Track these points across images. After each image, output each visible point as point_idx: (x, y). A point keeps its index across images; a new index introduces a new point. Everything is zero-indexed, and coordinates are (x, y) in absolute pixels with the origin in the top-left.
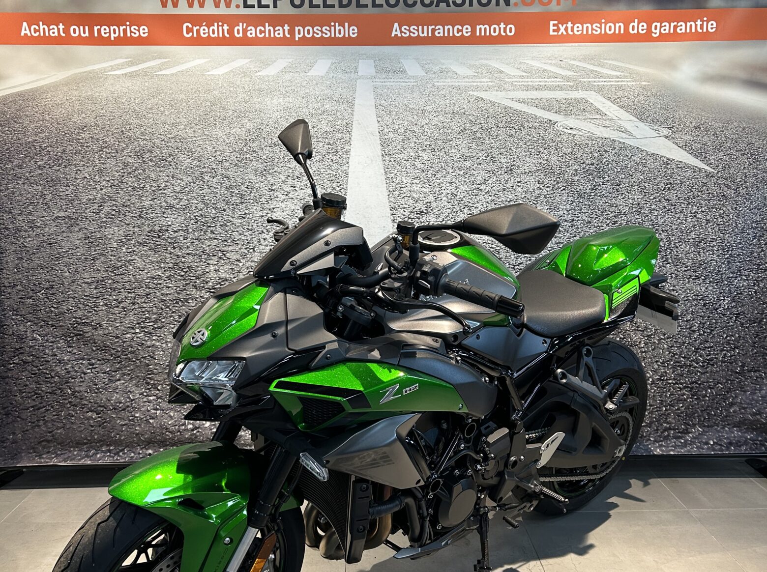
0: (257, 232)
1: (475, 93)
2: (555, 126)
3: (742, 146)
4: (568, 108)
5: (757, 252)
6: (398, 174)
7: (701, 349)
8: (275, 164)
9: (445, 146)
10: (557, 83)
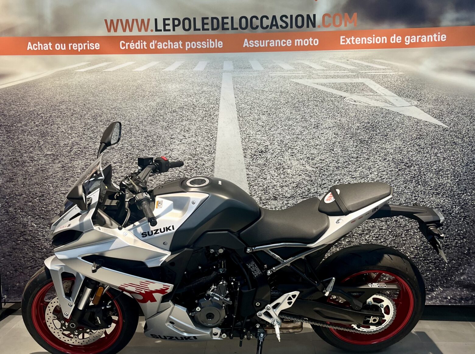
1: (294, 80)
2: (345, 100)
3: (465, 111)
4: (352, 88)
6: (248, 129)
8: (174, 123)
9: (276, 112)
10: (345, 74)
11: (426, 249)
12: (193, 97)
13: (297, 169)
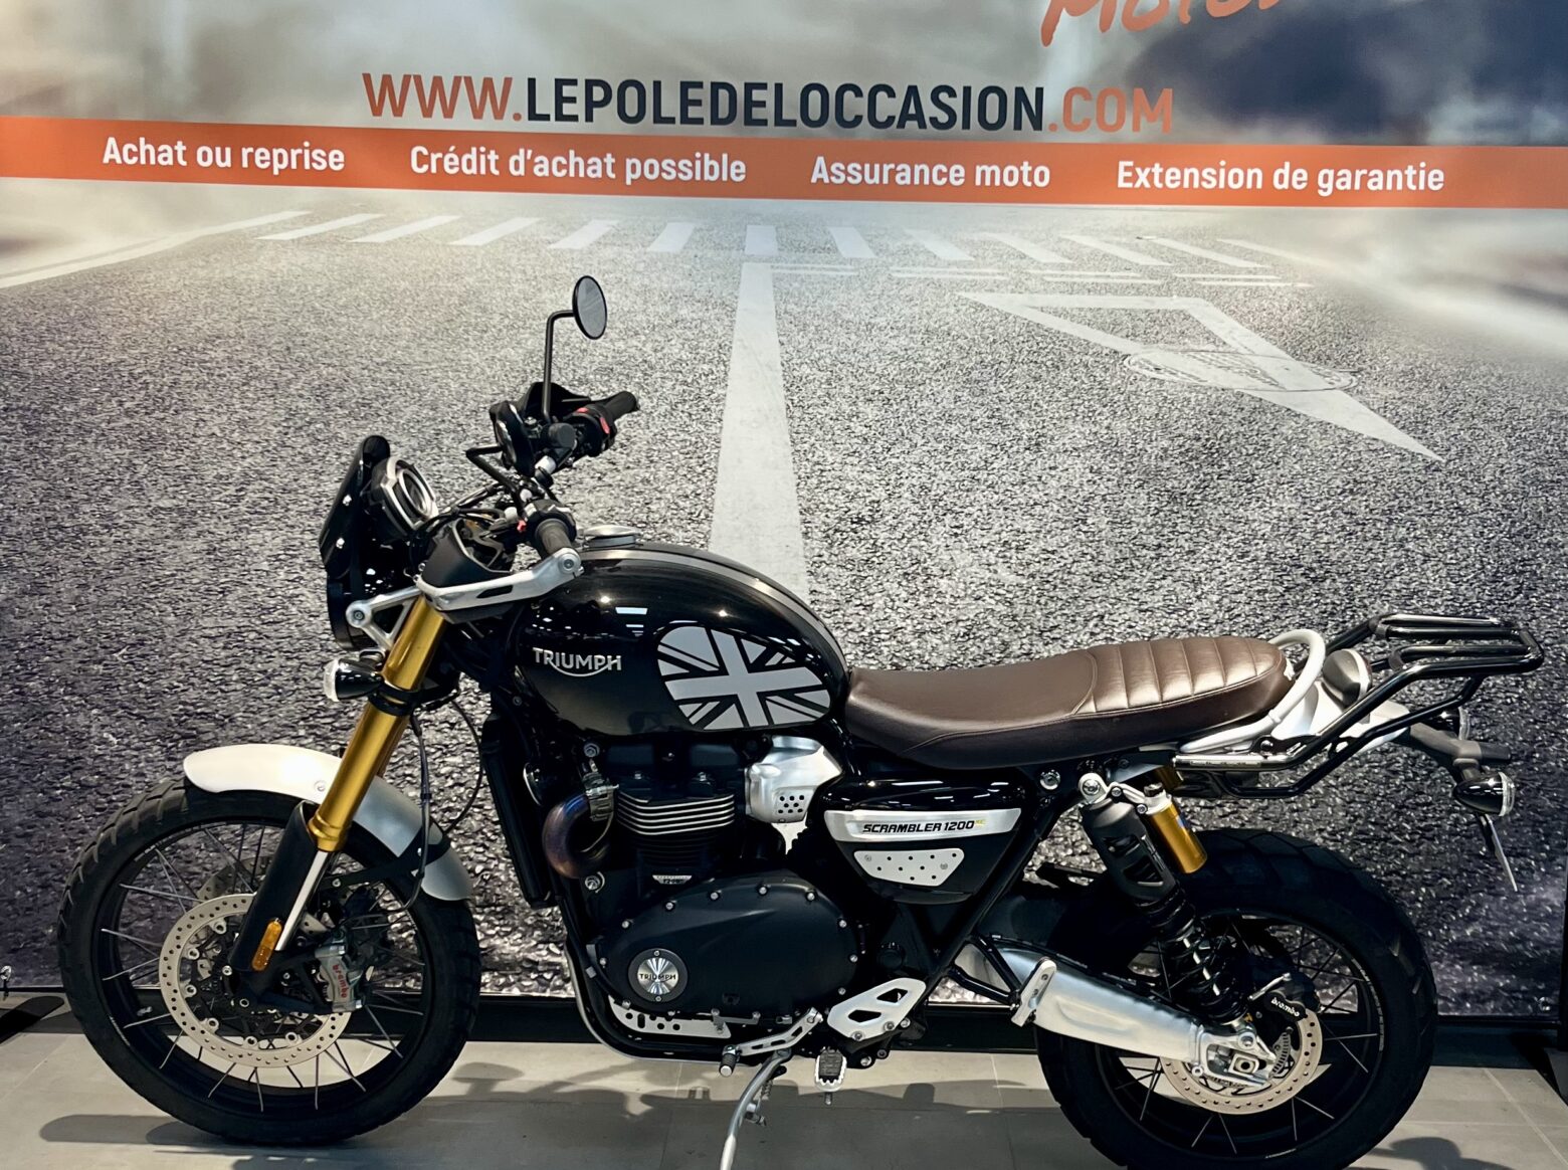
1: (971, 296)
2: (1126, 362)
3: (1494, 412)
4: (1152, 328)
5: (1522, 620)
6: (817, 446)
7: (1407, 808)
9: (910, 394)
10: (1130, 281)
11: (1363, 840)
12: (643, 338)
13: (969, 580)
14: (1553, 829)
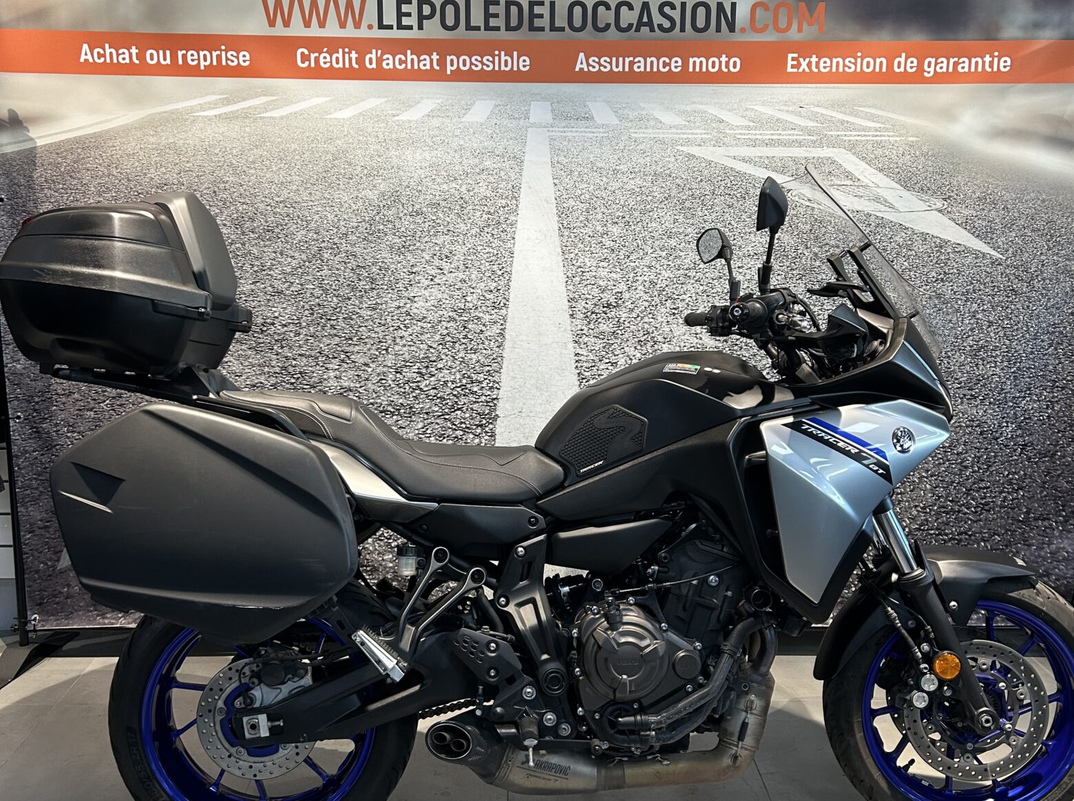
0: (391, 329)
1: (686, 149)
2: (790, 194)
3: (1039, 224)
5: (1052, 364)
6: (580, 255)
7: (973, 490)
8: (418, 239)
9: (643, 218)
10: (795, 137)
11: (944, 512)
12: (460, 182)
14: (1068, 501)
